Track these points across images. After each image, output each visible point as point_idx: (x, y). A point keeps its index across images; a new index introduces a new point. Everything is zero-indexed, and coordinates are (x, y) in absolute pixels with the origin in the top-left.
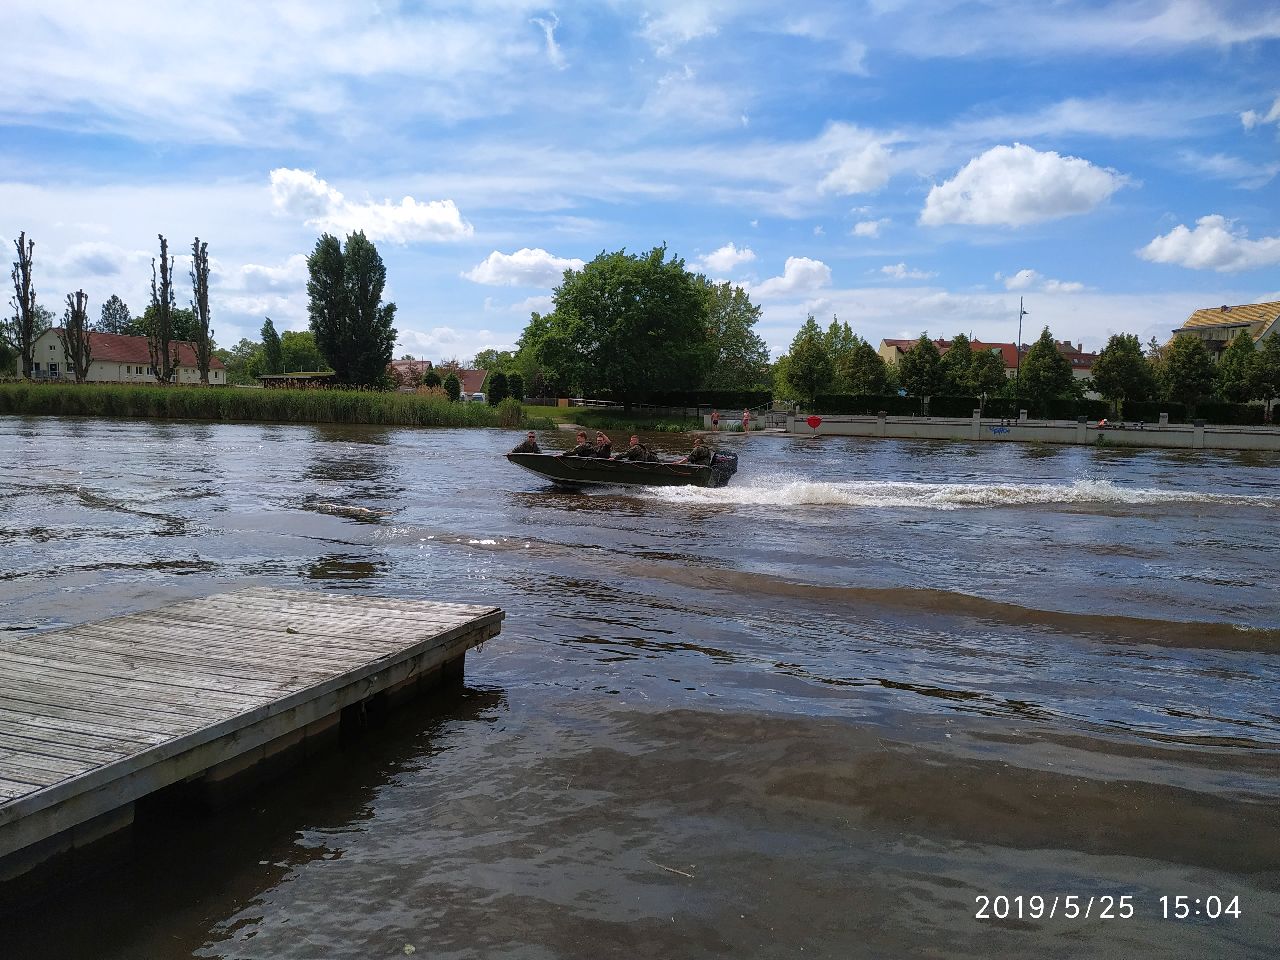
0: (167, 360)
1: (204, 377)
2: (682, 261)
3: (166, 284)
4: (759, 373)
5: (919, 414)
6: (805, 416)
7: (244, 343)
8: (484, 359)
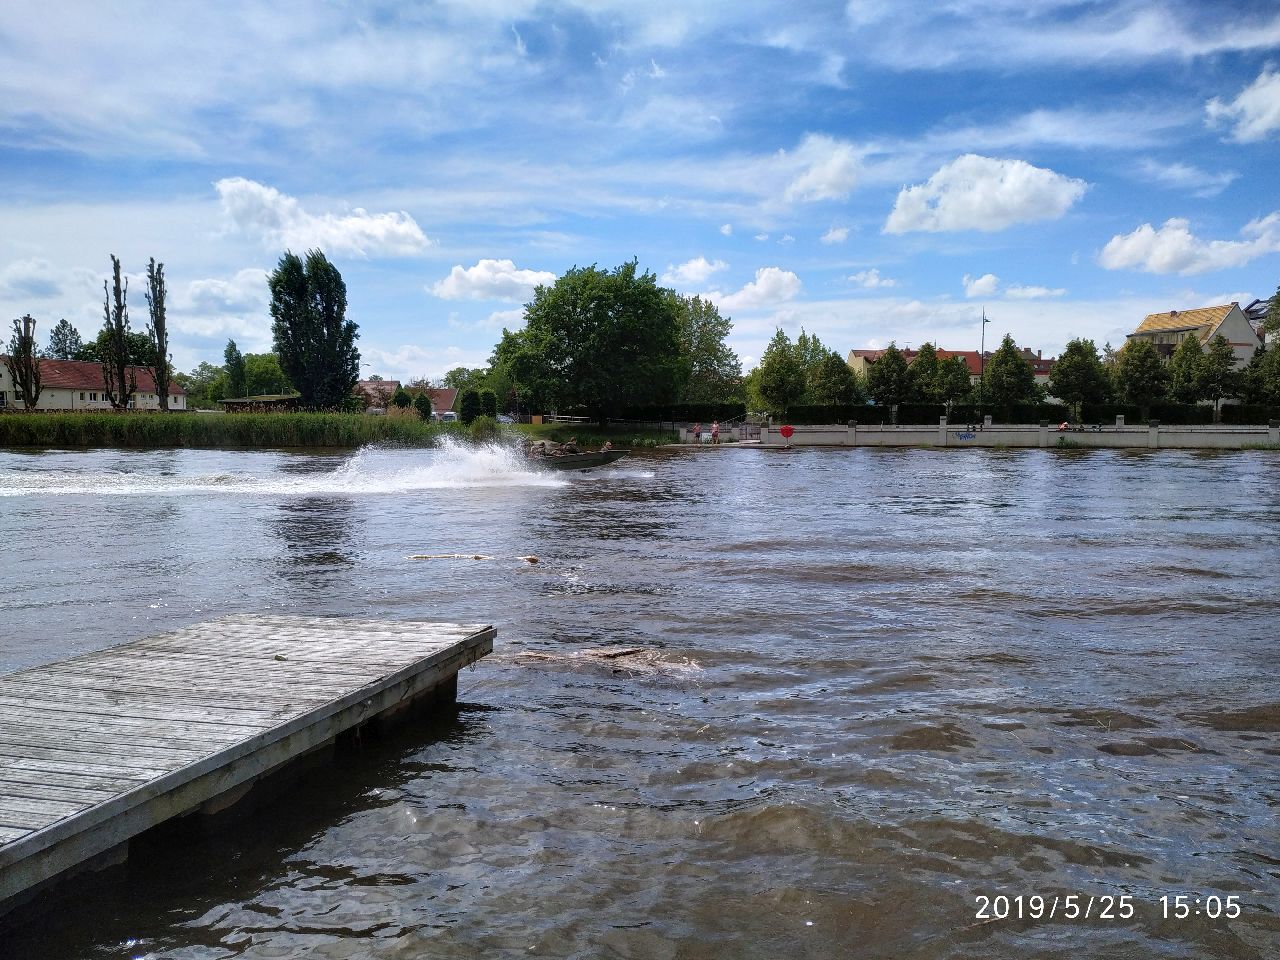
0: (122, 387)
1: (163, 404)
2: (654, 275)
3: (120, 308)
4: (733, 385)
5: (888, 422)
6: (778, 427)
7: (204, 366)
8: (455, 377)
